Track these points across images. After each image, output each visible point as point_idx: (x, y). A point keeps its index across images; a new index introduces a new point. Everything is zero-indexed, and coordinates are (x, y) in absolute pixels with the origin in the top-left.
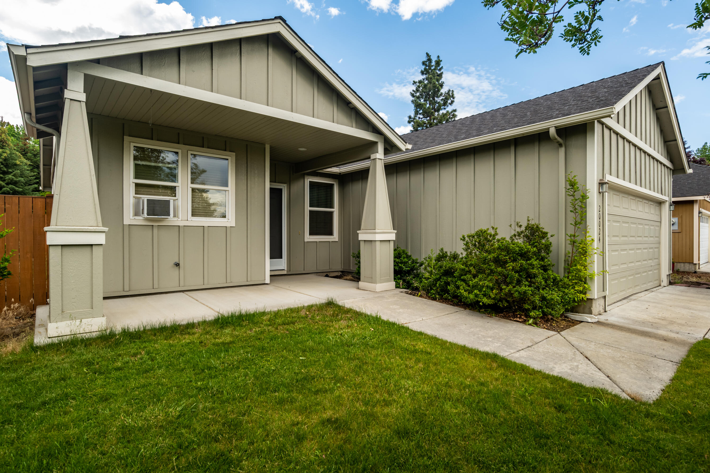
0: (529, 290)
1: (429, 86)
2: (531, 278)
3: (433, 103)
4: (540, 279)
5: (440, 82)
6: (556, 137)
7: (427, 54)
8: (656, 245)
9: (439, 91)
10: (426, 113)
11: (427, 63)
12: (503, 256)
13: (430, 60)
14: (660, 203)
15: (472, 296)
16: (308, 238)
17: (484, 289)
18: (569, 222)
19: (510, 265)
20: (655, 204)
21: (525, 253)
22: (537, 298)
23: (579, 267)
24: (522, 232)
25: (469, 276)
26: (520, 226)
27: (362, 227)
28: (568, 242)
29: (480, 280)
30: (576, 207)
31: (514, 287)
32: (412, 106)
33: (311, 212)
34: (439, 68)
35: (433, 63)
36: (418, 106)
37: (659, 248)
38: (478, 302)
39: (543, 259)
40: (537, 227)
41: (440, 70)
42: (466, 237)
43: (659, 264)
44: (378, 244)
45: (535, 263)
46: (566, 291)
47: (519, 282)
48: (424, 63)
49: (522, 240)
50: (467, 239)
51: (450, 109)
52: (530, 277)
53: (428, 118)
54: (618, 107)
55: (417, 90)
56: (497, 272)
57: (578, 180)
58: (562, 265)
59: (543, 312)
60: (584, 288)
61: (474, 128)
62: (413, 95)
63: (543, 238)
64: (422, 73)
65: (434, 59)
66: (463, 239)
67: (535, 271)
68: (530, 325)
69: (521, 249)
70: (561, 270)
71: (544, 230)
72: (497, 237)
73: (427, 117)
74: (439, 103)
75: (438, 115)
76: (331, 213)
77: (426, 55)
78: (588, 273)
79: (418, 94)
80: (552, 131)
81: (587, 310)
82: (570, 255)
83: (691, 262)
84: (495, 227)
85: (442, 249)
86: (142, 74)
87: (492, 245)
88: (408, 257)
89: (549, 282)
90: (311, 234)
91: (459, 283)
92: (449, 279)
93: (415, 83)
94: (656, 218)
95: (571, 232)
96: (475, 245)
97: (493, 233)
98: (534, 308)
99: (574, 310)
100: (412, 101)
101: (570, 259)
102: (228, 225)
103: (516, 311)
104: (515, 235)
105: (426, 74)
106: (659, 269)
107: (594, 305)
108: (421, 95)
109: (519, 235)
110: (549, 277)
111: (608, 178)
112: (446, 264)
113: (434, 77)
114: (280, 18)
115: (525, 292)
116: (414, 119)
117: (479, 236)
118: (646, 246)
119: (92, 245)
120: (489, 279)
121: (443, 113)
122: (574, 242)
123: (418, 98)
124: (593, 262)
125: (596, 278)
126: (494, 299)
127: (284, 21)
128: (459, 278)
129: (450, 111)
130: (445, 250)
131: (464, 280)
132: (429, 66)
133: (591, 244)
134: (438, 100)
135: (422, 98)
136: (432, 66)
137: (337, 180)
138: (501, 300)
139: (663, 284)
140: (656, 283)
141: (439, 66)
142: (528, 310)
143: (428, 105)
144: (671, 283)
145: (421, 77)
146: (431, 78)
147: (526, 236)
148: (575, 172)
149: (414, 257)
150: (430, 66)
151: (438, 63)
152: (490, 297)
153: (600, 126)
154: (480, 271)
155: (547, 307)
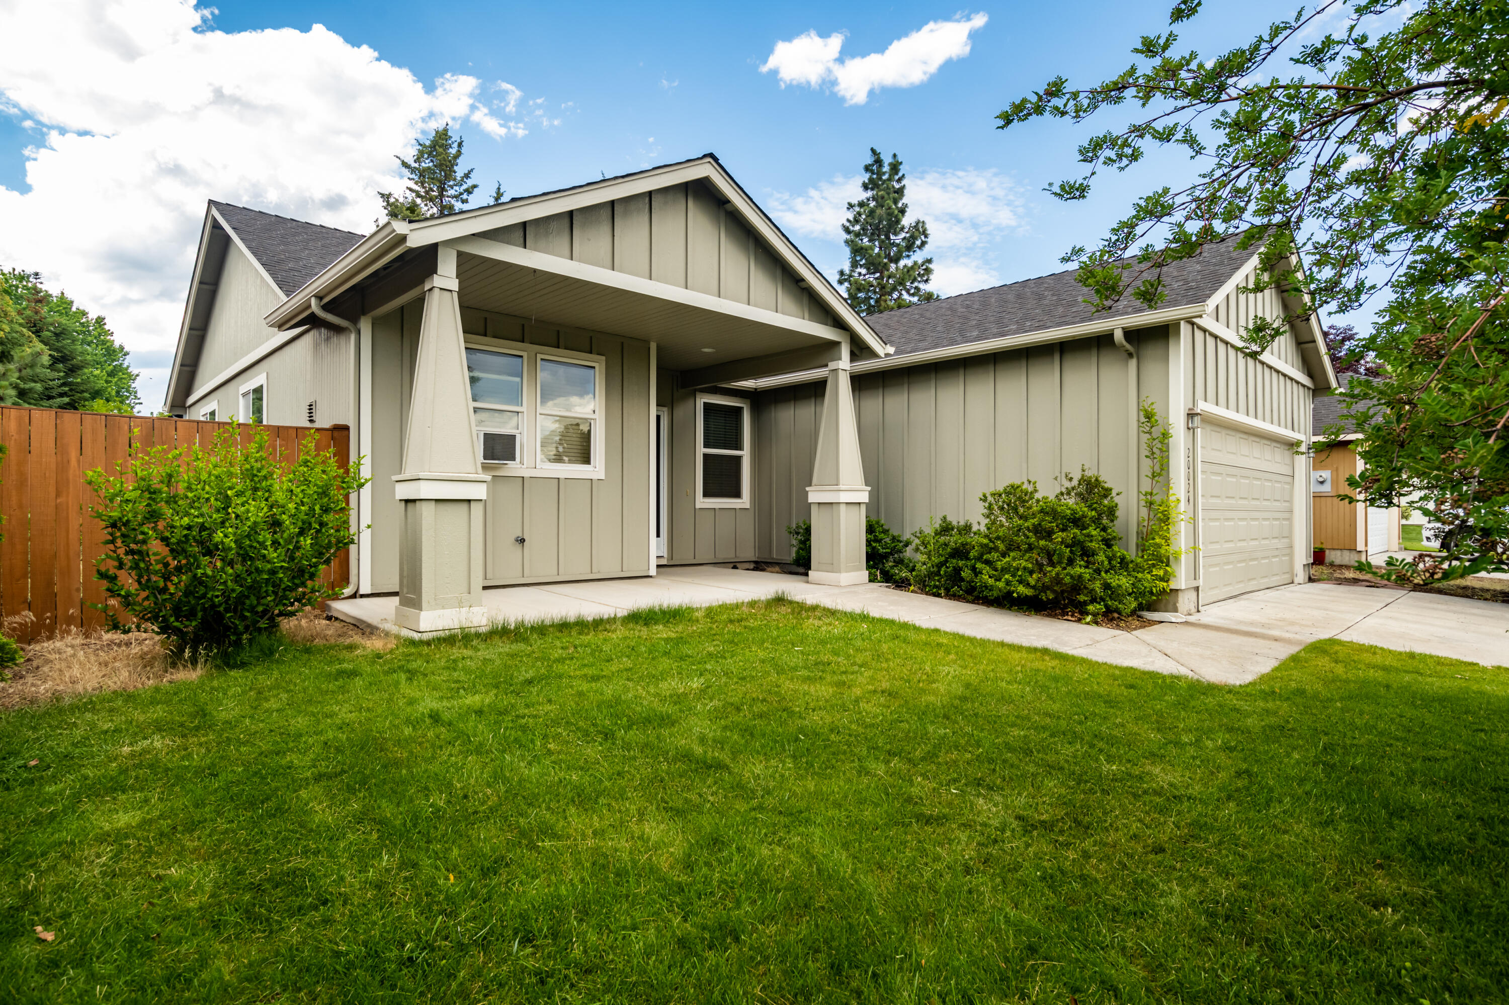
0: (1087, 573)
1: (879, 211)
2: (1088, 556)
3: (886, 245)
4: (1101, 557)
5: (900, 205)
6: (1125, 343)
7: (873, 150)
8: (1286, 515)
9: (898, 221)
10: (873, 264)
11: (875, 168)
12: (1048, 523)
13: (879, 162)
14: (1292, 446)
15: (1001, 584)
16: (703, 502)
17: (1020, 573)
18: (1143, 474)
19: (1059, 536)
20: (1283, 447)
21: (1079, 519)
22: (1097, 586)
23: (1158, 540)
24: (1073, 488)
25: (995, 555)
26: (1071, 479)
27: (815, 480)
28: (1143, 503)
29: (1014, 559)
30: (1155, 450)
31: (1065, 569)
32: (847, 252)
33: (706, 456)
34: (897, 177)
35: (886, 168)
36: (857, 251)
37: (1290, 519)
38: (1010, 593)
39: (1104, 529)
40: (1097, 480)
41: (899, 180)
42: (988, 495)
43: (1291, 547)
44: (843, 508)
45: (1094, 533)
46: (1140, 575)
47: (1071, 562)
48: (867, 168)
49: (1073, 500)
50: (990, 499)
51: (918, 257)
52: (1087, 554)
53: (878, 275)
54: (1218, 298)
55: (856, 221)
56: (1038, 547)
57: (1157, 409)
58: (1133, 540)
59: (1106, 606)
60: (1166, 572)
61: (992, 319)
62: (847, 231)
63: (1105, 496)
64: (865, 187)
65: (887, 160)
66: (984, 499)
67: (1094, 545)
68: (1088, 623)
69: (1074, 512)
70: (1133, 547)
71: (1106, 486)
72: (1038, 496)
73: (874, 273)
74: (898, 245)
75: (897, 268)
76: (738, 459)
77: (870, 152)
78: (1171, 549)
79: (857, 228)
80: (1119, 335)
81: (1170, 607)
82: (1146, 524)
83: (1353, 549)
84: (1033, 481)
85: (945, 518)
86: (525, 247)
87: (1030, 508)
88: (885, 532)
89: (1114, 563)
90: (706, 495)
91: (979, 565)
92: (961, 563)
93: (851, 206)
94: (1286, 470)
95: (1146, 486)
96: (1002, 508)
97: (1030, 489)
98: (1093, 600)
99: (1151, 607)
100: (847, 242)
101: (1145, 530)
102: (595, 477)
103: (1066, 606)
104: (1062, 494)
105: (872, 189)
106: (1291, 555)
107: (1180, 599)
108: (863, 229)
109: (1069, 493)
110: (1114, 556)
111: (1202, 406)
112: (954, 540)
113: (888, 194)
114: (711, 155)
115: (1080, 576)
116: (851, 276)
117: (1008, 494)
118: (1266, 515)
119: (469, 501)
120: (1026, 557)
121: (905, 266)
122: (1151, 504)
123: (858, 235)
124: (1178, 533)
125: (1183, 558)
126: (1033, 587)
127: (716, 160)
128: (979, 558)
129: (920, 262)
130: (949, 519)
131: (988, 562)
132: (878, 174)
133: (1176, 507)
134: (898, 239)
135: (865, 234)
136: (884, 173)
137: (748, 401)
138: (1045, 588)
139: (1296, 580)
140: (1286, 578)
141: (897, 174)
142: (1085, 603)
143: (877, 250)
144: (1311, 580)
145: (864, 195)
146: (883, 197)
147: (1079, 495)
148: (1152, 398)
149: (895, 532)
150: (880, 174)
151: (895, 167)
152: (1028, 584)
153: (1189, 327)
154: (1012, 547)
155: (1111, 599)
